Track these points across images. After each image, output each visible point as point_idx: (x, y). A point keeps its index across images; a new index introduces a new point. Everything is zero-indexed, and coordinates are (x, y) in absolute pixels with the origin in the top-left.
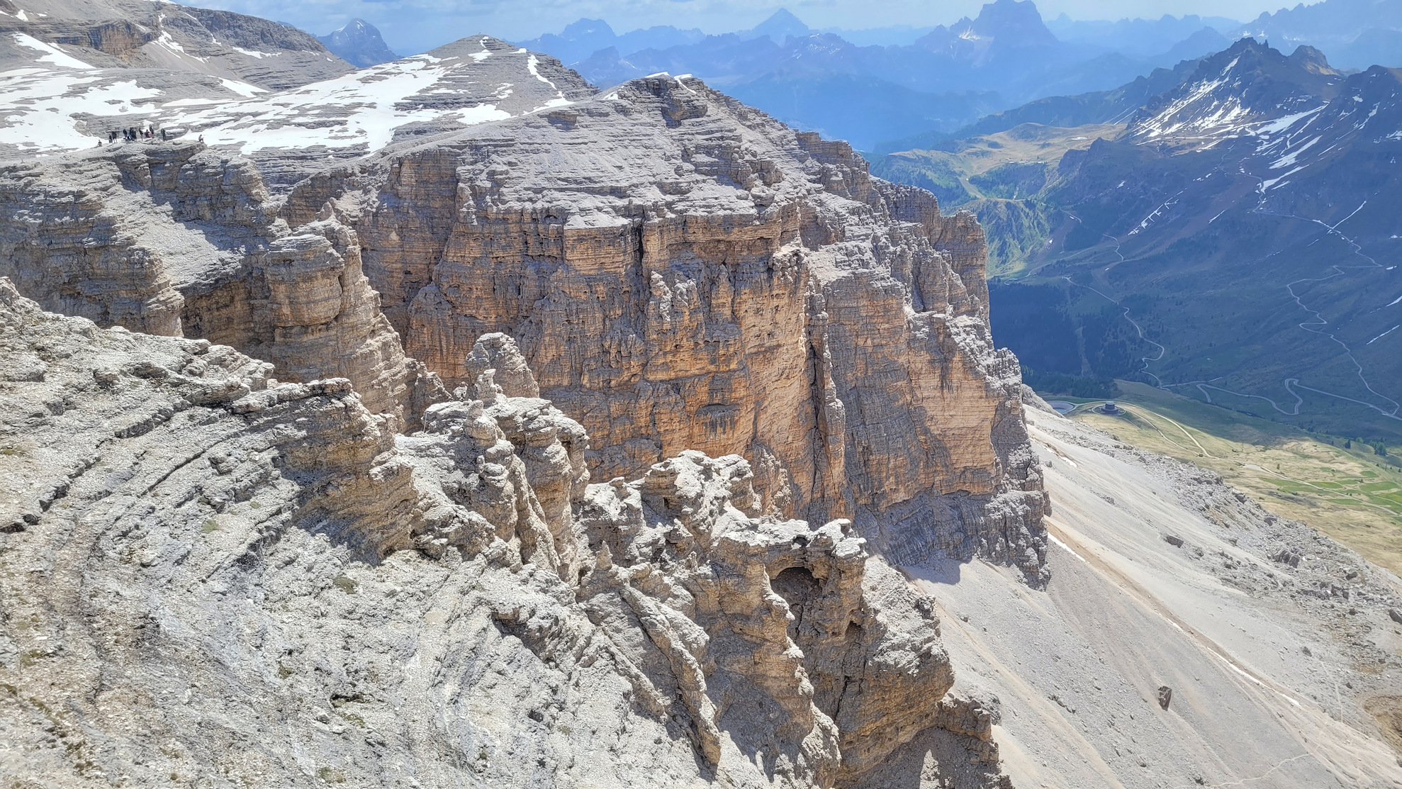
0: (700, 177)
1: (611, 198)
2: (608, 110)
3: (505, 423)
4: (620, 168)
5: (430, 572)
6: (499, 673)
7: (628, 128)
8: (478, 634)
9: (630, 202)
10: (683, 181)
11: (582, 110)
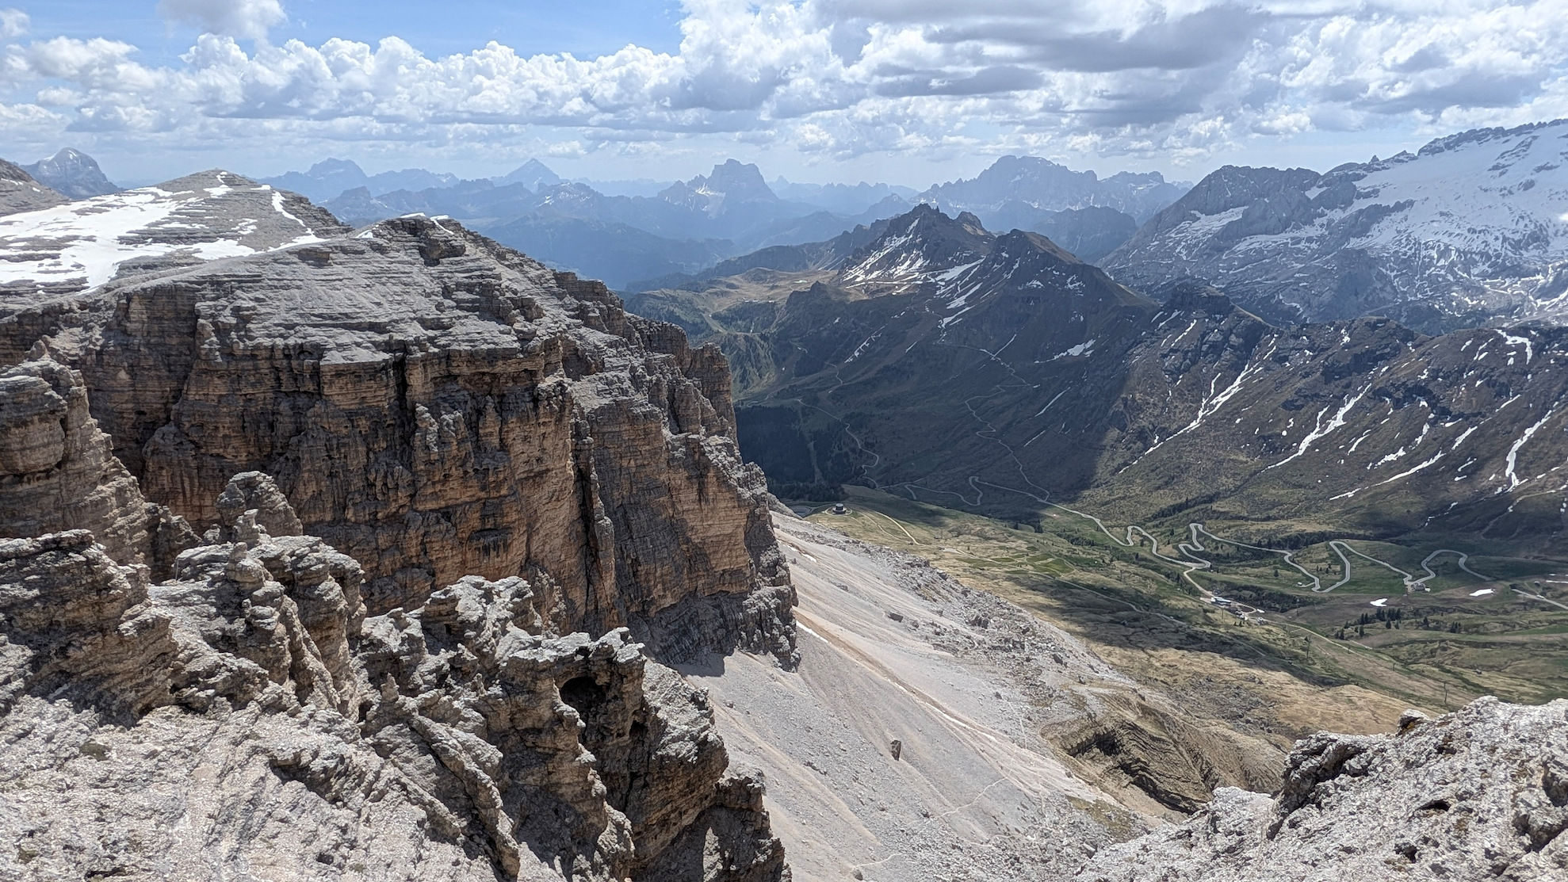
0: (461, 313)
1: (370, 334)
2: (364, 248)
3: (273, 564)
4: (378, 304)
5: (196, 727)
6: (282, 820)
7: (385, 265)
8: (256, 785)
9: (391, 337)
10: (445, 317)
11: (336, 247)
